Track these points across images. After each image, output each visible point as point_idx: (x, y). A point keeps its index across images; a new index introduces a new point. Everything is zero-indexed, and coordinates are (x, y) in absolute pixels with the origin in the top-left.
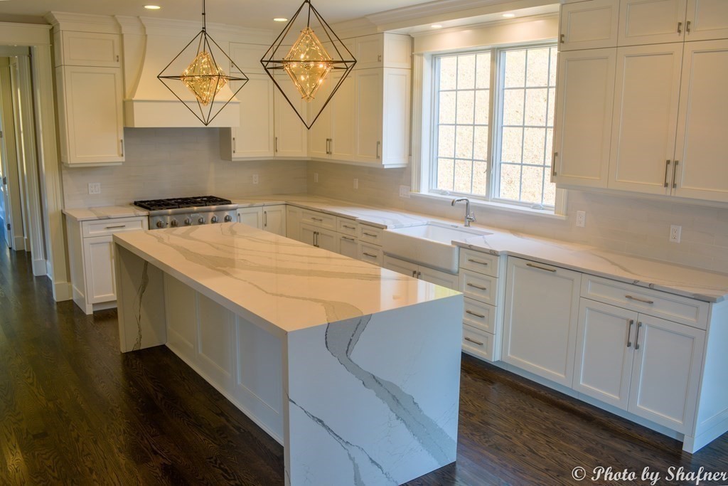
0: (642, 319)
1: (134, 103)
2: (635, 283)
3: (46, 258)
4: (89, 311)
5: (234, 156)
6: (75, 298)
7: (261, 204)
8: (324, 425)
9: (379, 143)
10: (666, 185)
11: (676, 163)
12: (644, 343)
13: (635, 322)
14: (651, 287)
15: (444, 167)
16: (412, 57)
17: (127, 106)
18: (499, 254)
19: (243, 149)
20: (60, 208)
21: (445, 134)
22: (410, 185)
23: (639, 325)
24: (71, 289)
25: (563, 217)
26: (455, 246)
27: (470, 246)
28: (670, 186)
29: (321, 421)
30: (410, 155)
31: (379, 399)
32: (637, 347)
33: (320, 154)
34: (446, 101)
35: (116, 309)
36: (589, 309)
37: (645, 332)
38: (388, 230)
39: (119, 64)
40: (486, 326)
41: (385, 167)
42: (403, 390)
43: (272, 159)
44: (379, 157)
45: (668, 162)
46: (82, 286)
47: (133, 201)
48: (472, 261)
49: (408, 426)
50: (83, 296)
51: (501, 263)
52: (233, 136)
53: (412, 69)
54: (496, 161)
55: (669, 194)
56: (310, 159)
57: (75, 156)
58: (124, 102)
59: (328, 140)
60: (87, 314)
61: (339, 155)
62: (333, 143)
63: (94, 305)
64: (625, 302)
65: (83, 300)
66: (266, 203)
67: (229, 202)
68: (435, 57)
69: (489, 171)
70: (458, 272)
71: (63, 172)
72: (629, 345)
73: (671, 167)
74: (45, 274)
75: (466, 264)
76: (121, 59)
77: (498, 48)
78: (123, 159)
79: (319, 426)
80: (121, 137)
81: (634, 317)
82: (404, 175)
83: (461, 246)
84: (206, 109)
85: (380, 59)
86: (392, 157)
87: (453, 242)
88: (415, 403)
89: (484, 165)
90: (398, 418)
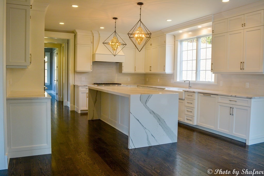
0: (234, 106)
1: (96, 55)
2: (231, 96)
3: (68, 101)
4: (79, 112)
5: (123, 71)
6: (75, 110)
7: (130, 85)
8: (139, 121)
9: (165, 66)
10: (241, 69)
11: (243, 62)
12: (234, 114)
13: (232, 108)
14: (235, 96)
15: (184, 73)
16: (175, 41)
17: (94, 55)
18: (195, 92)
19: (125, 69)
20: (73, 84)
21: (184, 64)
22: (174, 79)
23: (233, 108)
24: (74, 107)
25: (216, 84)
26: (184, 92)
27: (188, 91)
28: (242, 69)
29: (138, 120)
30: (174, 70)
31: (154, 118)
32: (233, 115)
33: (148, 71)
34: (184, 53)
35: (88, 113)
36: (220, 106)
37: (235, 110)
38: (166, 89)
39: (92, 44)
40: (192, 114)
41: (166, 73)
42: (161, 117)
43: (134, 73)
44: (164, 70)
45: (241, 63)
46: (78, 106)
47: (93, 83)
48: (188, 95)
49: (163, 128)
50: (78, 108)
51: (196, 95)
52: (123, 66)
53: (175, 45)
54: (198, 70)
55: (242, 72)
56: (145, 73)
57: (79, 69)
58: (93, 55)
59: (150, 67)
60: (79, 113)
61: (153, 71)
62: (152, 68)
63: (81, 110)
64: (229, 102)
65: (78, 110)
66: (132, 85)
67: (121, 84)
68: (181, 41)
69: (196, 73)
70: (184, 99)
71: (75, 74)
72: (231, 114)
73: (242, 64)
74: (67, 105)
75: (187, 97)
76: (93, 43)
77: (199, 37)
78: (92, 70)
79: (138, 121)
80: (92, 64)
81: (232, 106)
82: (172, 76)
83: (185, 91)
84: (115, 52)
85: (165, 42)
86: (168, 70)
87: (183, 90)
88: (165, 122)
89: (195, 71)
90: (160, 125)
